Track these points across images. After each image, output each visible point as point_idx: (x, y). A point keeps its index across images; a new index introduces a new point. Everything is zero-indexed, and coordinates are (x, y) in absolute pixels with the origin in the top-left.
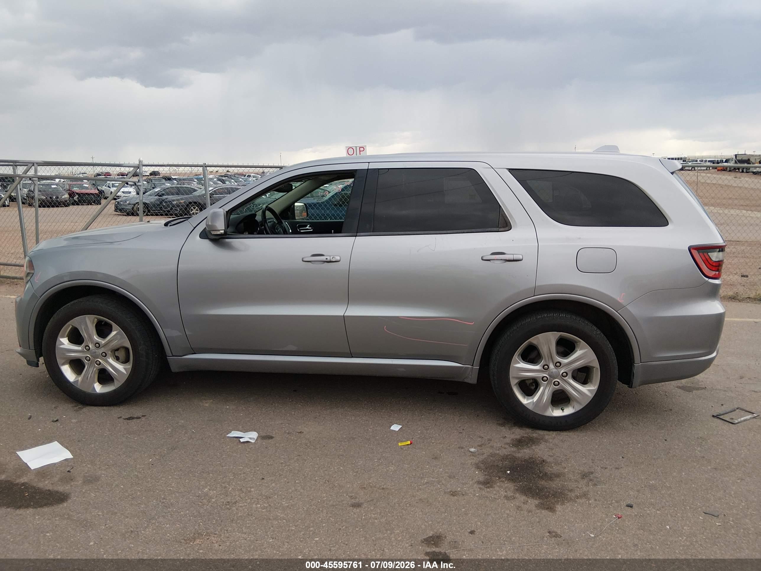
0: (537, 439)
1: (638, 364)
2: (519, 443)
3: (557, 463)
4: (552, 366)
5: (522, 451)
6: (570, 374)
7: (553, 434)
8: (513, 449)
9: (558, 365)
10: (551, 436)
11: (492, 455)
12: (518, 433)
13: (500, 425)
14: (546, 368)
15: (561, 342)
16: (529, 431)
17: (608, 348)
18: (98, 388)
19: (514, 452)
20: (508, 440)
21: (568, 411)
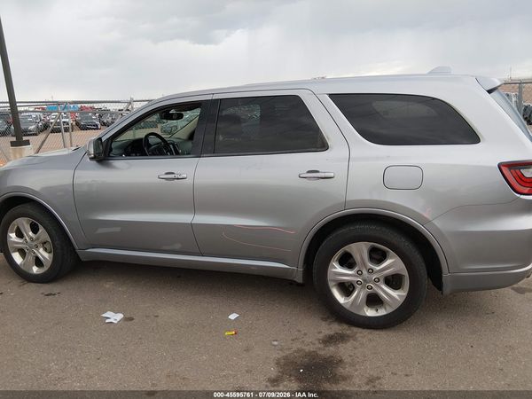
0: (348, 336)
1: (446, 275)
2: (330, 340)
3: (353, 365)
4: (365, 272)
5: (327, 348)
6: (382, 280)
7: (366, 332)
8: (321, 346)
9: (371, 271)
10: (363, 335)
11: (299, 351)
12: (336, 328)
13: (322, 319)
14: (360, 273)
15: (373, 251)
16: (345, 326)
17: (417, 258)
18: (35, 270)
19: (320, 349)
20: (321, 336)
21: (382, 312)
